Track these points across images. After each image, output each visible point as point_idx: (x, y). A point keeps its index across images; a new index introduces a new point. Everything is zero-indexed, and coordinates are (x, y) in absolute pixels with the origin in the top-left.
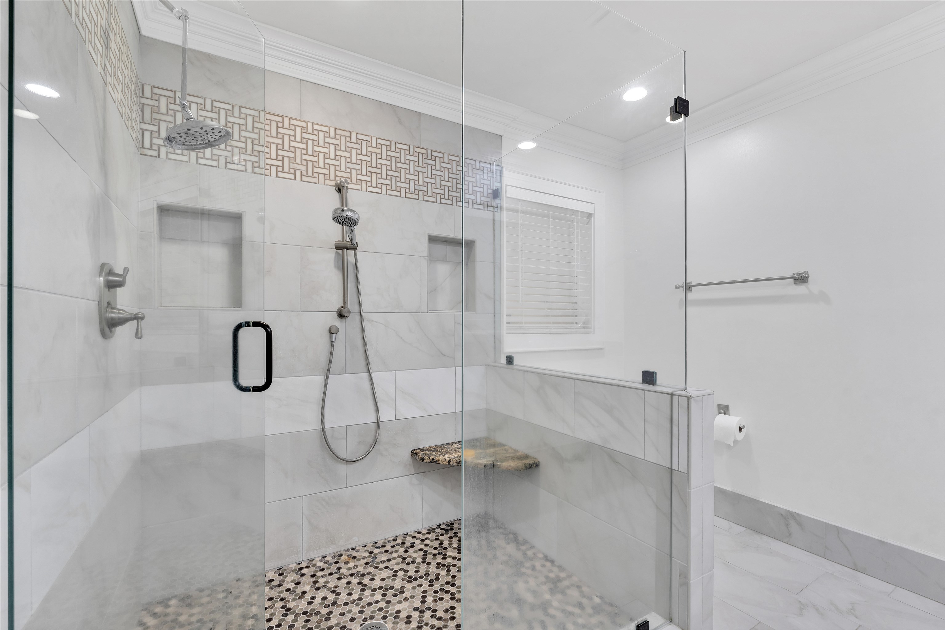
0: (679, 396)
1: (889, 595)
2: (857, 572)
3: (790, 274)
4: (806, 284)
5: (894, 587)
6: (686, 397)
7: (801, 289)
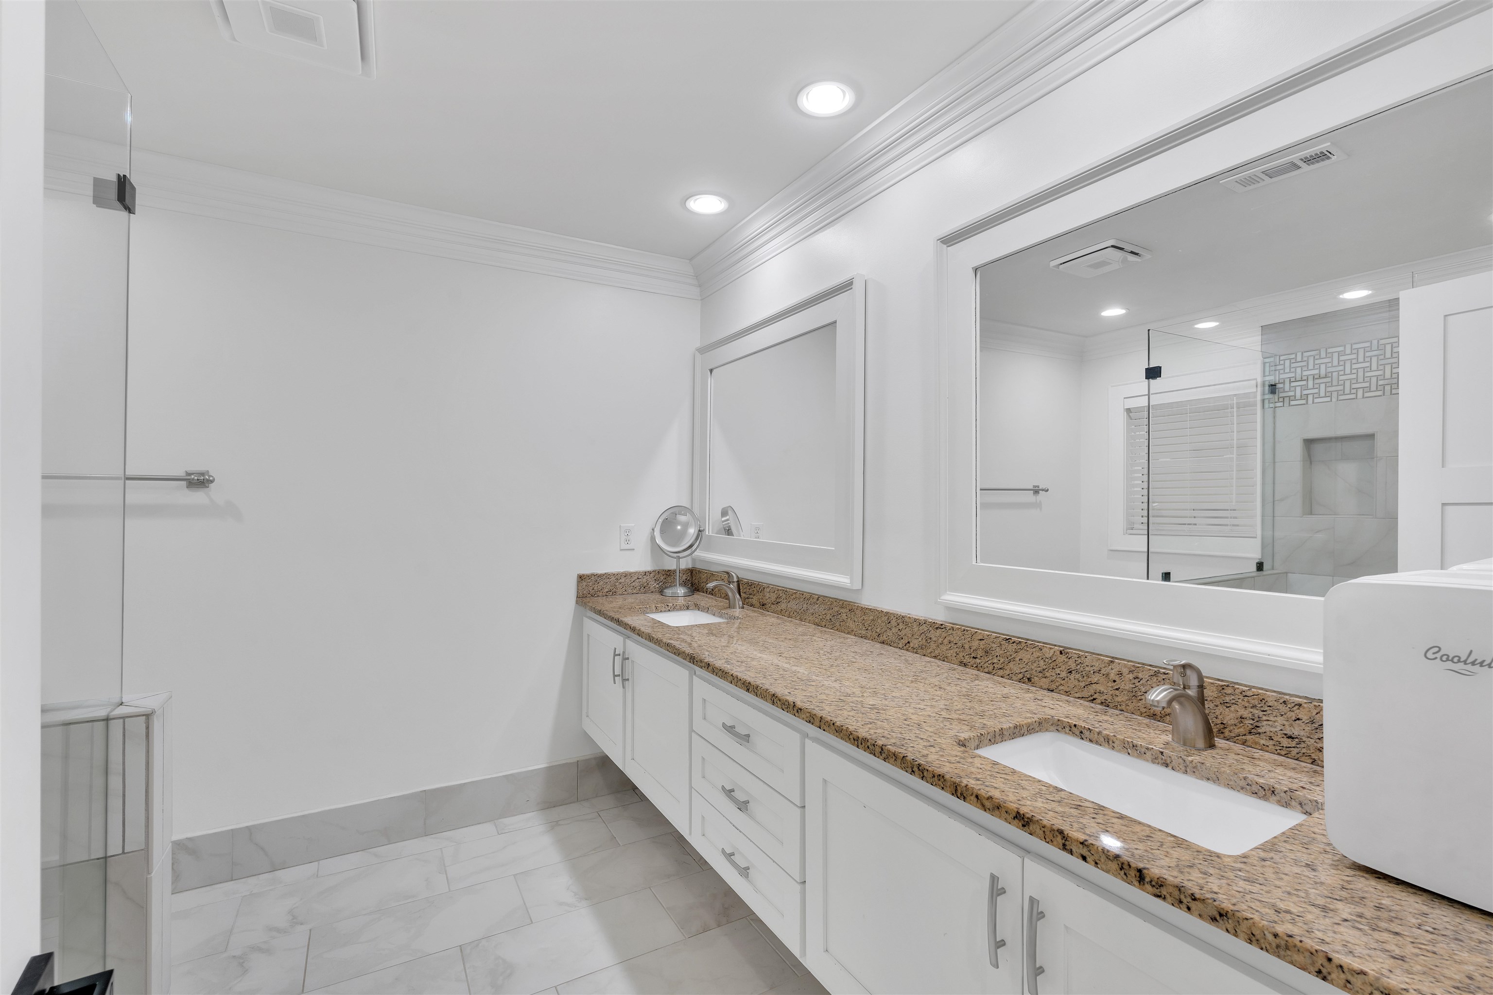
0: (124, 718)
1: (317, 875)
2: (275, 872)
3: (181, 473)
4: (206, 489)
5: (317, 863)
6: (143, 715)
7: (198, 497)
